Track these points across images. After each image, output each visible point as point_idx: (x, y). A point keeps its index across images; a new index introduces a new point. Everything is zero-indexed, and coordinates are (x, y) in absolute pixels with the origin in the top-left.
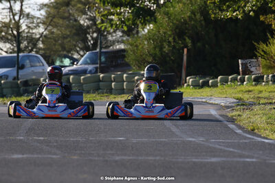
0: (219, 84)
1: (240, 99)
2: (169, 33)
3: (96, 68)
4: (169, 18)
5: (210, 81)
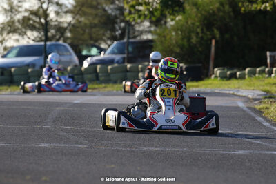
0: (247, 76)
1: (267, 92)
2: (197, 24)
3: (124, 58)
4: (198, 9)
5: (238, 73)
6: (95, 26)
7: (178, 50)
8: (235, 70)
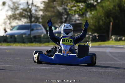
2: (103, 15)
5: (123, 38)
6: (53, 16)
7: (93, 28)
8: (122, 37)
